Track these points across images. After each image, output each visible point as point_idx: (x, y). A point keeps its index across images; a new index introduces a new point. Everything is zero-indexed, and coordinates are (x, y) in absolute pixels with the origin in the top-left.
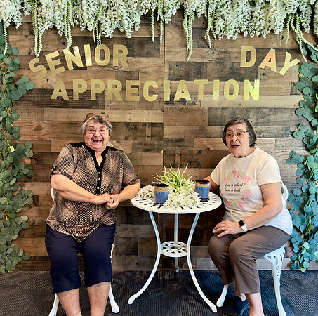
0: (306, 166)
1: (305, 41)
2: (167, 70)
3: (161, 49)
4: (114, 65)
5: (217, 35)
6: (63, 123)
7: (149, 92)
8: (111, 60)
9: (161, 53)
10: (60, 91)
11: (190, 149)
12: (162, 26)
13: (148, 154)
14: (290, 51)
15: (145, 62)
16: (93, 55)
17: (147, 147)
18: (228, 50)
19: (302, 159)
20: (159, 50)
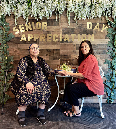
0: (111, 64)
1: (109, 20)
2: (61, 31)
4: (43, 29)
5: (79, 18)
6: (24, 49)
7: (55, 38)
8: (42, 27)
9: (59, 25)
10: (24, 38)
11: (70, 59)
12: (59, 15)
13: (55, 60)
14: (104, 24)
15: (54, 28)
16: (35, 26)
17: (54, 58)
18: (83, 24)
19: (110, 62)
20: (58, 23)
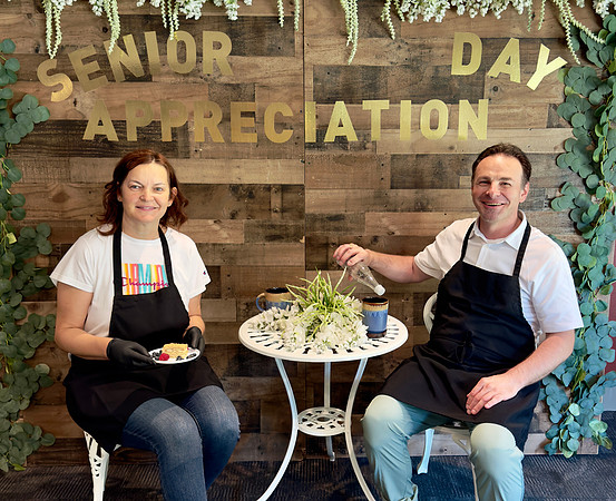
0: (576, 264)
1: (576, 22)
2: (310, 82)
3: (298, 40)
4: (205, 72)
5: (405, 14)
7: (276, 124)
9: (298, 48)
10: (101, 123)
11: (357, 235)
13: (277, 244)
14: (547, 42)
15: (267, 67)
16: (163, 52)
17: (273, 232)
18: (428, 42)
19: (567, 250)
20: (293, 41)
